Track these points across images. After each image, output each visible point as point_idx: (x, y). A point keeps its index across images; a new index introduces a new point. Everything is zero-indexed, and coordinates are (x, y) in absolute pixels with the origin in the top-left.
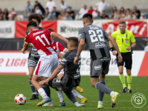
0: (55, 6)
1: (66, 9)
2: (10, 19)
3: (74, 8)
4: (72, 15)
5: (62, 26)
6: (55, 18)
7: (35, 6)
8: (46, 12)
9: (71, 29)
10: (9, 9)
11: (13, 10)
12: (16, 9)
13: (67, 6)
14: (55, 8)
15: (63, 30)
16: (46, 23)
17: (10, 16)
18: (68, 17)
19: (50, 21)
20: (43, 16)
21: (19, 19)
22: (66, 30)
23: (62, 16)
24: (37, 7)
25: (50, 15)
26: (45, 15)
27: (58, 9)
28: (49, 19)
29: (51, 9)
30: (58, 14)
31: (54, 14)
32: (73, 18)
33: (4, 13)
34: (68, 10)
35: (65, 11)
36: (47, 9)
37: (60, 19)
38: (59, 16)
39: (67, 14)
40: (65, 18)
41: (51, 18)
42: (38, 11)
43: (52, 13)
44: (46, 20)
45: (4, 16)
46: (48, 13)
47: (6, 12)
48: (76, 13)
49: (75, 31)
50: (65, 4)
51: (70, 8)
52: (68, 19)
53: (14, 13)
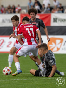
0: (50, 3)
1: (57, 5)
2: (17, 12)
3: (63, 5)
4: (62, 9)
5: (55, 17)
6: (49, 12)
7: (35, 3)
8: (43, 7)
9: (61, 20)
10: (16, 5)
11: (19, 6)
12: (21, 5)
13: (58, 3)
14: (49, 4)
15: (55, 20)
16: (43, 15)
17: (16, 10)
18: (58, 11)
19: (46, 14)
20: (41, 11)
21: (23, 13)
22: (57, 21)
23: (54, 10)
24: (36, 4)
25: (46, 9)
26: (42, 10)
27: (51, 5)
28: (45, 13)
29: (46, 6)
30: (51, 9)
31: (49, 9)
32: (63, 12)
33: (12, 8)
34: (59, 6)
35: (57, 7)
36: (44, 5)
37: (53, 12)
38: (52, 10)
39: (58, 9)
40: (56, 12)
41: (47, 12)
42: (37, 7)
43: (47, 8)
44: (42, 13)
45: (12, 10)
46: (44, 8)
47: (13, 8)
48: (64, 8)
49: (64, 21)
50: (57, 1)
51: (60, 4)
52: (59, 13)
53: (19, 8)
